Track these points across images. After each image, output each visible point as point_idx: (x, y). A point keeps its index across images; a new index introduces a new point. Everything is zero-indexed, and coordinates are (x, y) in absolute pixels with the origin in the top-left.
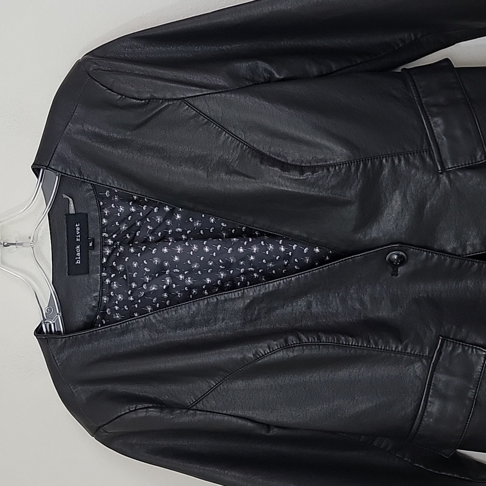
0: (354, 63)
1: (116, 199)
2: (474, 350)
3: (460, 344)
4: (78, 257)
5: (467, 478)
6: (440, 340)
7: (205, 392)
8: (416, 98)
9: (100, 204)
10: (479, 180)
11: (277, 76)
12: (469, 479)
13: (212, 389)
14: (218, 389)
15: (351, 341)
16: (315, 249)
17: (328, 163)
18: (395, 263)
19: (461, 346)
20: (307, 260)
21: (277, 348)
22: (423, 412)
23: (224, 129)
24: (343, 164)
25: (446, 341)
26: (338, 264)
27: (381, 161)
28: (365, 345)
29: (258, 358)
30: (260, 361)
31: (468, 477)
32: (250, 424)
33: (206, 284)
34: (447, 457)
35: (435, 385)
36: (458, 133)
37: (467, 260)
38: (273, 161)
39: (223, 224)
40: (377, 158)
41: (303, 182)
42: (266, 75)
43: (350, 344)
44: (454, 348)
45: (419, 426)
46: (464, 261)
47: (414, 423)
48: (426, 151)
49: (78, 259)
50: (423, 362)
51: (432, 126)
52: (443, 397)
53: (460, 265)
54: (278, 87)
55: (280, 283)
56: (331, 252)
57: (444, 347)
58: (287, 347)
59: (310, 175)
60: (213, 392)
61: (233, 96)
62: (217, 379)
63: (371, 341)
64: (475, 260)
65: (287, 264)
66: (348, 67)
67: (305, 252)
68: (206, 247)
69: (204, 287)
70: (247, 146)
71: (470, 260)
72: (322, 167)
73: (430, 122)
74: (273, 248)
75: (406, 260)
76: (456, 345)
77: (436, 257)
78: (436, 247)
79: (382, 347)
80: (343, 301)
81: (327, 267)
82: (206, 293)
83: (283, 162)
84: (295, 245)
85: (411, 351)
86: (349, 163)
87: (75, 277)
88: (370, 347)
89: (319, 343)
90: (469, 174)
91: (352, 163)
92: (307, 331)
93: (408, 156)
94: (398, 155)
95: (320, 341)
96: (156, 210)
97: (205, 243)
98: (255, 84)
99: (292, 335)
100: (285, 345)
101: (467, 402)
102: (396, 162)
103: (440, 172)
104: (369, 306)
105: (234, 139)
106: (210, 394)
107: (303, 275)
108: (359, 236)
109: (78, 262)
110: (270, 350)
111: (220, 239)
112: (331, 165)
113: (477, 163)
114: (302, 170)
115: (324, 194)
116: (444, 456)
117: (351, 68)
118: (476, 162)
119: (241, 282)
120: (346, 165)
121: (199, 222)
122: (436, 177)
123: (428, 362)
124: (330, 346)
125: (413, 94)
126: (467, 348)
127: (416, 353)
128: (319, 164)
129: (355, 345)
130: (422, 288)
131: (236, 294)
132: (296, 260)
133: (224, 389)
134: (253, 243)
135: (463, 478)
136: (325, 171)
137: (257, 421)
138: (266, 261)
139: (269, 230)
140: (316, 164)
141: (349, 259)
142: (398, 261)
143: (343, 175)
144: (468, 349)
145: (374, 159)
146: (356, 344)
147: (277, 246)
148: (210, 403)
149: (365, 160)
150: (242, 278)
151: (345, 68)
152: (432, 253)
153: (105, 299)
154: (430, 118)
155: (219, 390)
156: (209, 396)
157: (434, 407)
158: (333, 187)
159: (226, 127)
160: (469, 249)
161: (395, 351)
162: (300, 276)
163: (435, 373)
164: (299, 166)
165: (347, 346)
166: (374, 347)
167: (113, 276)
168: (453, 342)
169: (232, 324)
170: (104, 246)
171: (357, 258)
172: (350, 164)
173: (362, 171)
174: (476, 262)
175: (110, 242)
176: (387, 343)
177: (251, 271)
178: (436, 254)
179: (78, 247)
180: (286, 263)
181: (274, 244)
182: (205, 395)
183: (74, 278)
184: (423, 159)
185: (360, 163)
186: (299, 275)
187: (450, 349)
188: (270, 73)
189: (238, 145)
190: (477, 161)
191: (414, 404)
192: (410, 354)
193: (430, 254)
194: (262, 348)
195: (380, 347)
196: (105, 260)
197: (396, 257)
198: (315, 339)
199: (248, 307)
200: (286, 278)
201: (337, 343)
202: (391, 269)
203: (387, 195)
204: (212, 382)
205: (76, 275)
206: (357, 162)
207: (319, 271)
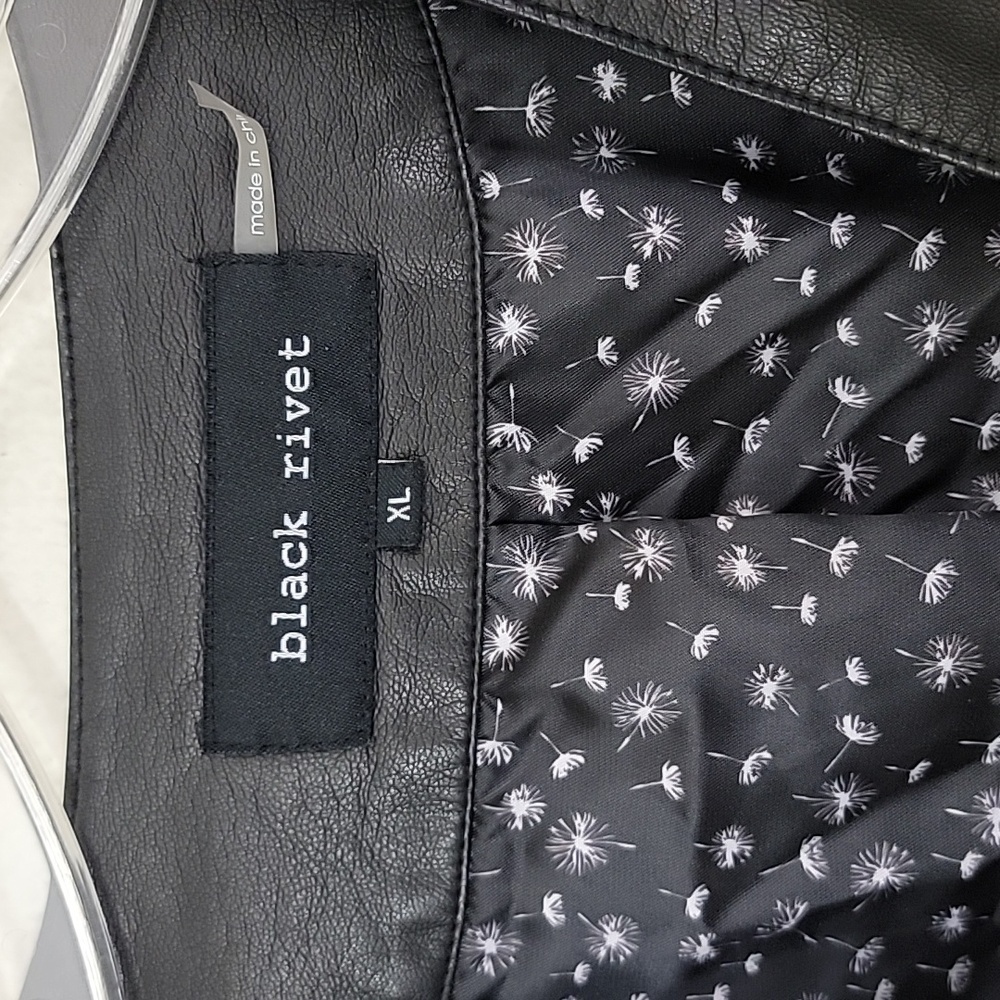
1: (605, 152)
4: (292, 606)
9: (477, 189)
49: (294, 626)
87: (255, 763)
96: (924, 252)
109: (292, 650)
153: (490, 946)
167: (564, 764)
170: (503, 522)
175: (550, 492)
179: (295, 526)
183: (247, 772)
196: (504, 640)
205: (264, 747)
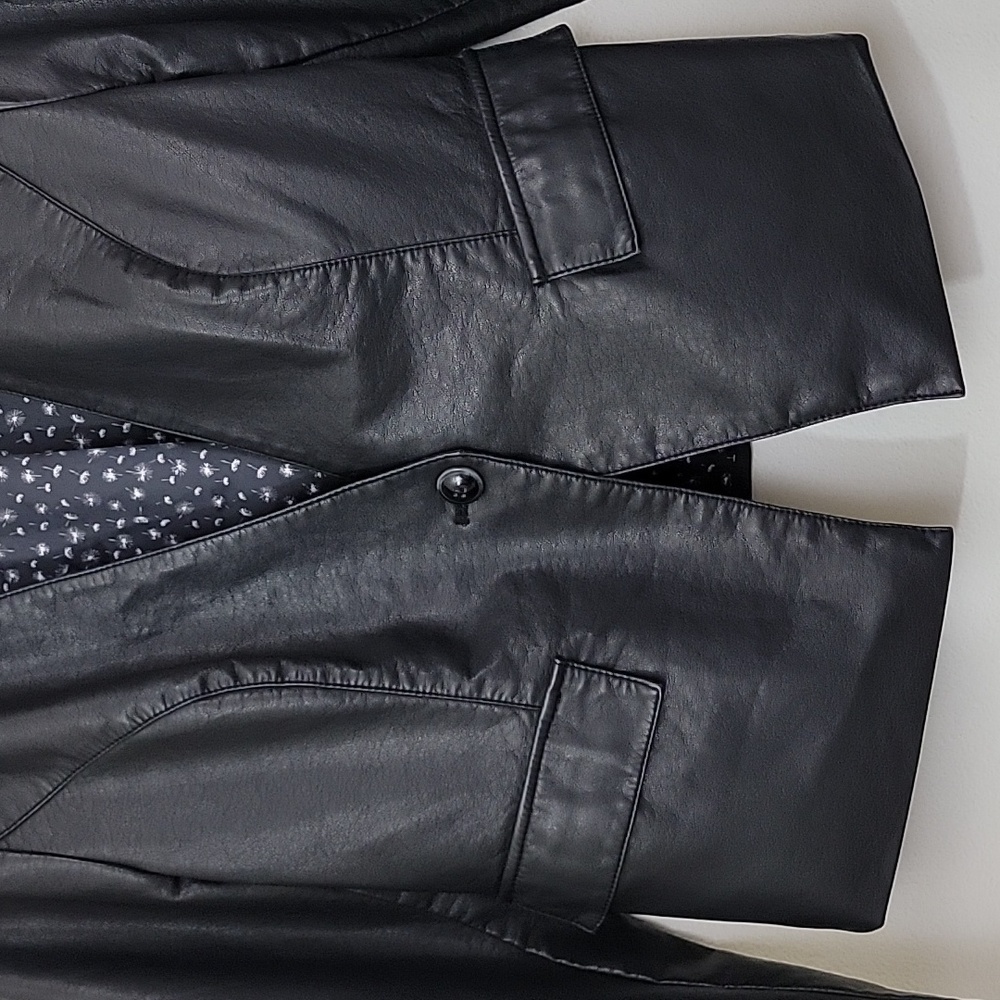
0: (355, 39)
2: (633, 686)
3: (600, 673)
5: (640, 977)
6: (557, 667)
7: (29, 808)
8: (484, 116)
10: (624, 299)
11: (169, 69)
12: (643, 977)
13: (46, 800)
14: (59, 798)
15: (357, 677)
16: (282, 469)
17: (279, 266)
18: (456, 495)
19: (603, 679)
20: (267, 494)
21: (181, 700)
22: (525, 832)
23: (42, 193)
24: (311, 269)
25: (569, 670)
26: (329, 500)
27: (401, 262)
28: (387, 686)
29: (140, 725)
30: (144, 732)
31: (642, 975)
32: (131, 877)
33: (39, 559)
34: (590, 931)
35: (548, 770)
36: (574, 191)
37: (618, 483)
38: (155, 266)
39: (75, 418)
40: (391, 254)
41: (221, 314)
42: (143, 67)
43: (353, 683)
44: (587, 683)
45: (518, 865)
46: (610, 485)
47: (507, 856)
48: (505, 236)
50: (520, 718)
51: (518, 176)
52: (569, 797)
53: (604, 496)
54: (165, 95)
55: (198, 550)
56: (319, 474)
57: (566, 683)
58: (206, 694)
59: (234, 295)
60: (48, 807)
61: (57, 115)
62: (55, 776)
63: (402, 674)
64: (636, 483)
65: (222, 505)
66: (337, 48)
67: (260, 475)
68: (28, 471)
69: (33, 564)
70: (97, 231)
71: (624, 484)
72: (263, 277)
73: (512, 169)
74: (184, 469)
75: (481, 487)
76: (592, 676)
77: (548, 477)
78: (547, 455)
79: (425, 687)
80: (351, 584)
81: (303, 510)
82: (40, 577)
83: (177, 267)
84: (236, 462)
85: (493, 695)
86: (325, 267)
88: (397, 690)
89: (280, 686)
90: (601, 284)
91: (331, 265)
92: (252, 658)
93: (463, 248)
94: (439, 245)
95: (283, 679)
97: (24, 463)
98: (114, 88)
99: (219, 667)
100: (199, 693)
101: (621, 805)
102: (438, 260)
103: (536, 281)
104: (408, 596)
105: (67, 216)
106: (41, 812)
107: (249, 529)
108: (372, 434)
110: (166, 706)
111: (61, 453)
112: (285, 272)
113: (616, 260)
114: (216, 283)
115: (273, 339)
116: (584, 929)
117: (346, 50)
118: (613, 259)
119: (122, 550)
120: (318, 270)
121: (19, 415)
122: (528, 295)
123: (531, 716)
124: (306, 691)
125: (478, 106)
126: (616, 682)
127: (503, 699)
128: (258, 270)
129: (362, 687)
130: (526, 551)
131: (98, 576)
132: (241, 496)
133: (73, 798)
134: (137, 459)
135: (633, 975)
136: (270, 285)
137: (148, 868)
138: (171, 500)
139: (173, 427)
140: (251, 270)
141: (350, 489)
142: (462, 490)
143: (312, 294)
144: (620, 683)
145: (385, 255)
146: (366, 684)
147: (194, 465)
148: (39, 832)
149: (363, 258)
150: (124, 541)
151: (329, 51)
152: (537, 469)
154: (513, 159)
155: (60, 802)
156: (37, 818)
157: (551, 819)
158: (293, 324)
159: (46, 189)
160: (623, 458)
161: (457, 696)
162: (242, 531)
163: (548, 742)
164: (212, 275)
165: (345, 689)
166: (407, 688)
168: (586, 670)
169: (95, 647)
171: (369, 485)
172: (327, 267)
173: (357, 284)
174: (639, 487)
176: (437, 678)
177: (142, 524)
178: (547, 471)
180: (219, 502)
181: (187, 461)
182: (28, 816)
184: (496, 253)
185: (351, 265)
186: (239, 529)
187: (580, 686)
188: (151, 62)
189: (78, 232)
190: (616, 255)
191: (504, 816)
192: (490, 702)
193: (534, 472)
194: (148, 701)
195: (421, 689)
197: (458, 480)
198: (270, 677)
199: (128, 607)
200: (210, 538)
201: (321, 683)
202: (452, 509)
203: (425, 340)
204: (44, 784)
206: (343, 263)
207: (286, 519)
